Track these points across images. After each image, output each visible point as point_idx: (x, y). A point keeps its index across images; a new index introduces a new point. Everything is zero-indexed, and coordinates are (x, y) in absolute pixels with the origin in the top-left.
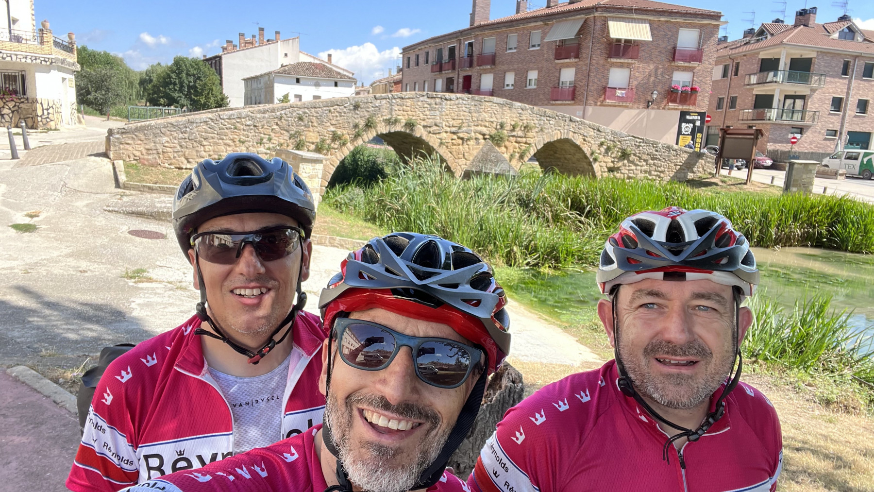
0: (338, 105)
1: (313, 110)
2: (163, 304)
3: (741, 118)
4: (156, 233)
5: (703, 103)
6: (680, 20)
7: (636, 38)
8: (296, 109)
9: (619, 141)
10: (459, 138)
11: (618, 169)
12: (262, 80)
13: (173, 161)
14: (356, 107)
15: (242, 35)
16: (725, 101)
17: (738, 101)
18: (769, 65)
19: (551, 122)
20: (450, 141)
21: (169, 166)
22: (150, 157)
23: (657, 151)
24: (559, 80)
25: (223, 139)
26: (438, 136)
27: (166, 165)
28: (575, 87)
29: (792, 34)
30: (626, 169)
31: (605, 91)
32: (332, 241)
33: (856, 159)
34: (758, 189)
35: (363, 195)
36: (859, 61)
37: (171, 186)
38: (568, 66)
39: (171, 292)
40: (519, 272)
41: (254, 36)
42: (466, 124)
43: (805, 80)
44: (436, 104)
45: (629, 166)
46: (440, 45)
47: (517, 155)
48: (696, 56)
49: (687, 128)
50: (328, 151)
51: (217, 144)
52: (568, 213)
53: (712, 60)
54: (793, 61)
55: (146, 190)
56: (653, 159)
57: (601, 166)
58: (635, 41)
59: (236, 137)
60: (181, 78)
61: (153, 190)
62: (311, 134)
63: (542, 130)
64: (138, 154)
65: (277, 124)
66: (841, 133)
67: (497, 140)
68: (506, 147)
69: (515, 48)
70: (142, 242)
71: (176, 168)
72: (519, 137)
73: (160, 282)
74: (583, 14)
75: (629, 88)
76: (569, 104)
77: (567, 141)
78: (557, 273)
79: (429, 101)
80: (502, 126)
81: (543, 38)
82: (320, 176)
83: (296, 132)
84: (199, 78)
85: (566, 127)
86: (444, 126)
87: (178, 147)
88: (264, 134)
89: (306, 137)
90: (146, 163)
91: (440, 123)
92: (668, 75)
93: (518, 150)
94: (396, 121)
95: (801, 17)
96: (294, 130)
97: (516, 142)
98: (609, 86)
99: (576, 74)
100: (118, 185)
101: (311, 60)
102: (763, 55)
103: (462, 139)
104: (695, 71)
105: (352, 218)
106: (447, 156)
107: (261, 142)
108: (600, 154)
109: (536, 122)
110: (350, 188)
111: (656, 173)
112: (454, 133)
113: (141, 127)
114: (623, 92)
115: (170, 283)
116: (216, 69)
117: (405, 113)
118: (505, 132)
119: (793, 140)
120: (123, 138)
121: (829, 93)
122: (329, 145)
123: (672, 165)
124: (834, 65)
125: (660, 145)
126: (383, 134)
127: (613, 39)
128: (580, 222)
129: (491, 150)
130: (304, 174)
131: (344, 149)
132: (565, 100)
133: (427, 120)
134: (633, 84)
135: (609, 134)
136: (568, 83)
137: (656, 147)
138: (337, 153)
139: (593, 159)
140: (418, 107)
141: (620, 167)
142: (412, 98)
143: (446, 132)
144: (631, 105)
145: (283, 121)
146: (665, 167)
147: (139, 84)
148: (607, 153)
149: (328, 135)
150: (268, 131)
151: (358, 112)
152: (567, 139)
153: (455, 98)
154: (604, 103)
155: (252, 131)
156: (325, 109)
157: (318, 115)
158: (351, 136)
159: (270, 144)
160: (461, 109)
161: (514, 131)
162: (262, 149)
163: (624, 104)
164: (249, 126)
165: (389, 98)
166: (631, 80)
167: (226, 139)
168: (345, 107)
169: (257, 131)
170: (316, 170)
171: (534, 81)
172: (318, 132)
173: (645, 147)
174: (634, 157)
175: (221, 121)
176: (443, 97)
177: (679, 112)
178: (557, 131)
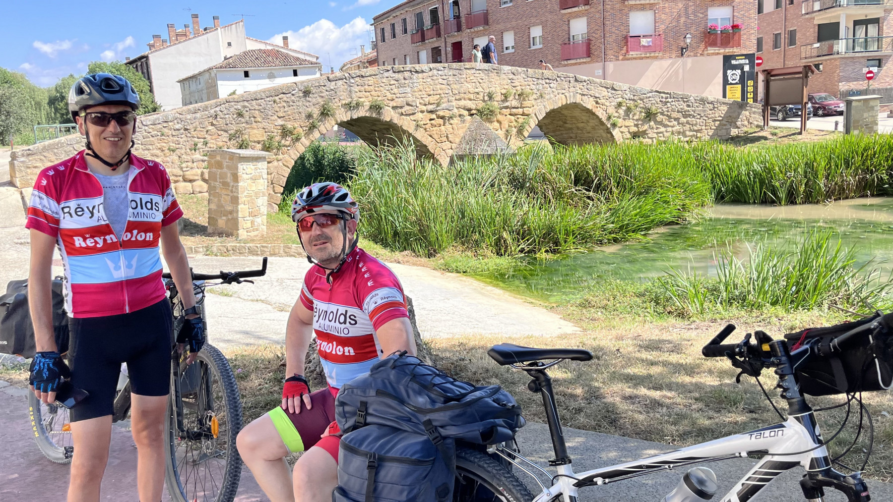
0: (283, 93)
1: (254, 102)
3: (803, 55)
5: (750, 42)
8: (233, 104)
9: (641, 99)
10: (439, 117)
11: (644, 133)
12: (202, 79)
14: (307, 93)
15: (171, 26)
16: (783, 36)
17: (798, 35)
19: (551, 85)
20: (428, 122)
23: (688, 106)
24: (569, 34)
25: (149, 150)
26: (412, 117)
28: (589, 40)
30: (654, 134)
31: (627, 41)
32: (287, 250)
34: (816, 137)
38: (577, 16)
41: (186, 26)
42: (445, 100)
44: (405, 79)
45: (657, 128)
46: (419, 8)
47: (514, 130)
49: (734, 75)
50: (278, 149)
52: (573, 190)
56: (685, 116)
57: (622, 132)
59: (165, 145)
62: (255, 131)
63: (541, 96)
65: (212, 124)
67: (486, 114)
68: (499, 122)
72: (514, 108)
75: (656, 35)
76: (585, 63)
77: (575, 106)
78: (556, 257)
79: (396, 76)
80: (491, 96)
82: (265, 177)
83: (237, 131)
85: (572, 89)
86: (418, 105)
88: (198, 138)
89: (249, 135)
91: (413, 101)
92: (702, 13)
93: (513, 124)
94: (358, 105)
96: (233, 129)
97: (510, 115)
98: (631, 34)
99: (588, 25)
101: (263, 47)
103: (442, 118)
104: (734, 4)
106: (427, 141)
107: (195, 148)
108: (619, 117)
109: (533, 87)
111: (691, 133)
112: (431, 112)
113: (49, 145)
114: (650, 40)
116: (143, 73)
117: (368, 93)
118: (496, 103)
119: (868, 75)
120: (30, 161)
122: (279, 142)
123: (710, 121)
125: (692, 98)
126: (344, 122)
128: (589, 198)
129: (479, 127)
130: (245, 176)
131: (298, 145)
132: (580, 58)
133: (397, 99)
134: (661, 29)
135: (627, 92)
136: (580, 36)
137: (687, 102)
138: (291, 151)
139: (611, 124)
140: (383, 85)
141: (646, 130)
142: (375, 75)
143: (422, 112)
144: (661, 54)
145: (219, 119)
146: (701, 124)
147: (48, 103)
148: (628, 116)
149: (276, 131)
150: (202, 133)
151: (310, 99)
152: (575, 103)
153: (428, 69)
154: (627, 56)
155: (183, 136)
156: (268, 99)
157: (261, 107)
158: (304, 129)
159: (207, 149)
160: (437, 81)
161: (507, 101)
162: (197, 156)
163: (652, 55)
164: (178, 130)
165: (346, 78)
166: (657, 25)
167: (153, 149)
168: (293, 95)
169: (189, 135)
170: (259, 171)
171: (538, 38)
172: (264, 128)
173: (673, 103)
174: (661, 116)
175: (143, 127)
176: (413, 70)
177: (721, 58)
178: (561, 95)
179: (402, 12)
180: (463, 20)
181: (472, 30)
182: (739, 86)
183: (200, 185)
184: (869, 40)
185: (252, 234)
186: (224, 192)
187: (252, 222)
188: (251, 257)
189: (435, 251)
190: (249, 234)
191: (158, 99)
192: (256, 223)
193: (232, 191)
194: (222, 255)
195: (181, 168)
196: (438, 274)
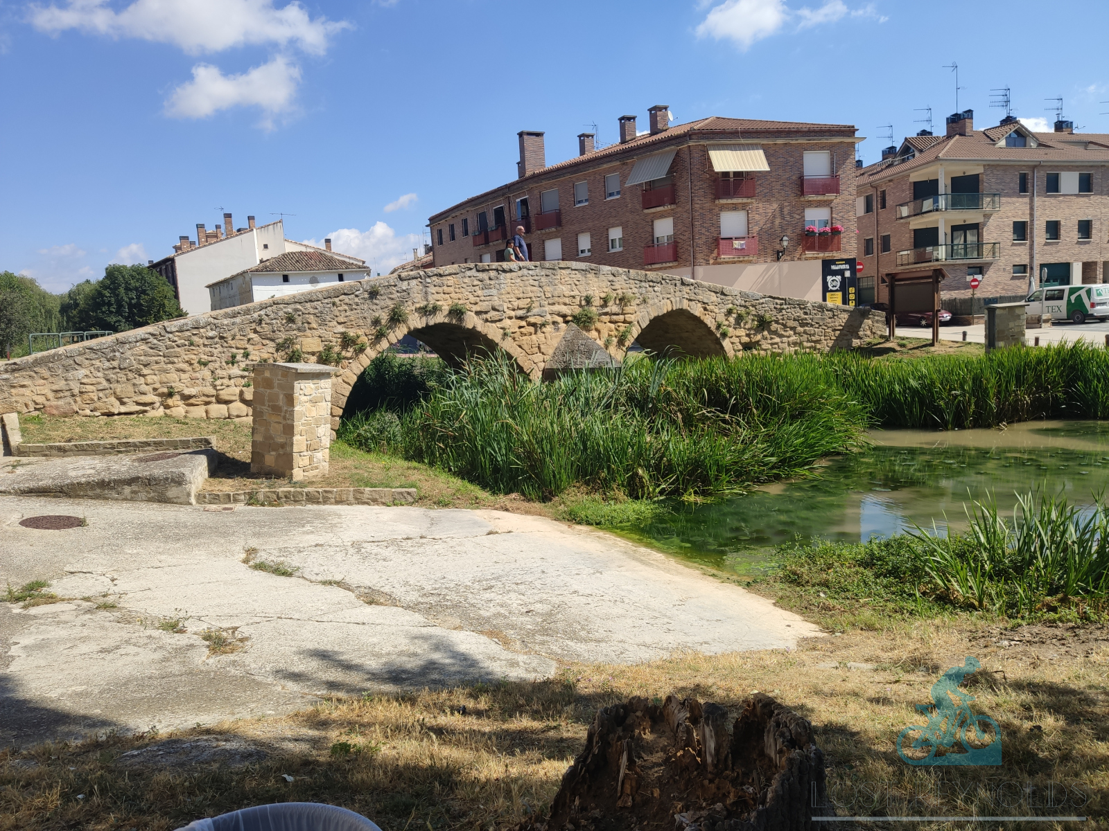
0: (345, 294)
1: (308, 305)
2: (70, 640)
3: (899, 262)
4: (69, 518)
5: (850, 247)
6: (802, 141)
7: (749, 170)
8: (281, 306)
9: (753, 306)
10: (529, 324)
11: (757, 344)
12: (235, 283)
13: (98, 404)
14: (373, 294)
15: (200, 227)
16: (875, 242)
17: (892, 241)
18: (925, 190)
19: (656, 289)
20: (517, 330)
21: (92, 414)
22: (61, 402)
23: (806, 313)
24: (653, 236)
25: (173, 363)
26: (499, 324)
27: (88, 412)
28: (676, 242)
29: (948, 147)
30: (767, 344)
31: (718, 244)
32: (358, 496)
33: (1061, 298)
34: (951, 350)
35: (398, 422)
36: (1038, 172)
37: (95, 442)
38: (662, 216)
39: (88, 616)
40: (652, 506)
41: (218, 227)
42: (537, 304)
43: (975, 203)
44: (490, 279)
45: (771, 338)
46: (481, 208)
47: (615, 340)
48: (831, 185)
49: (834, 281)
50: (337, 362)
51: (166, 371)
52: (704, 411)
53: (853, 189)
54: (955, 181)
55: (54, 452)
56: (802, 325)
57: (732, 343)
58: (748, 173)
59: (194, 357)
60: (118, 295)
61: (65, 451)
62: (309, 340)
63: (644, 301)
64: (40, 399)
65: (255, 331)
66: (1032, 268)
67: (583, 321)
68: (598, 331)
69: (586, 200)
70: (42, 537)
71: (103, 414)
72: (615, 314)
73: (70, 600)
74: (673, 145)
75: (748, 236)
76: (671, 267)
77: (681, 313)
78: (709, 500)
79: (480, 275)
80: (588, 300)
81: (623, 182)
82: (329, 398)
83: (286, 340)
84: (144, 292)
85: (678, 294)
86: (506, 310)
87: (105, 384)
88: (237, 348)
89: (302, 345)
90: (55, 412)
91: (500, 305)
92: (799, 215)
93: (614, 333)
94: (435, 309)
95: (954, 125)
96: (281, 337)
97: (610, 322)
98: (723, 236)
99: (675, 226)
100: (8, 451)
102: (916, 177)
103: (534, 325)
104: (832, 205)
105: (386, 457)
106: (516, 352)
107: (233, 361)
108: (729, 326)
109: (635, 290)
110: (378, 415)
111: (810, 344)
112: (521, 318)
113: (42, 359)
114: (742, 242)
115: (87, 599)
116: (167, 277)
117: (447, 296)
118: (594, 308)
119: (973, 284)
120: (15, 378)
121: (1008, 217)
122: (339, 354)
123: (830, 330)
124: (1008, 180)
125: (809, 304)
126: (418, 331)
127: (717, 173)
128: (724, 421)
129: (576, 336)
130: (303, 398)
131: (362, 357)
132: (666, 262)
133: (480, 303)
134: (754, 231)
135: (738, 297)
136: (666, 238)
137: (804, 308)
138: (352, 365)
139: (721, 334)
140: (464, 286)
141: (759, 341)
142: (455, 274)
143: (510, 318)
144: (755, 258)
145: (264, 325)
146: (820, 334)
147: (60, 311)
148: (739, 324)
149: (335, 340)
150: (242, 342)
151: (377, 302)
152: (682, 309)
153: (517, 268)
154: (719, 260)
155: (217, 346)
156: (326, 301)
157: (317, 311)
158: (370, 337)
159: (248, 362)
160: (527, 282)
161: (607, 306)
162: (235, 371)
163: (746, 259)
164: (212, 338)
165: (420, 277)
166: (750, 226)
167: (179, 362)
168: (357, 296)
169: (225, 344)
170: (320, 391)
171: (617, 241)
172: (320, 337)
173: (789, 310)
174: (776, 325)
175: (167, 335)
176: (499, 268)
177: (819, 263)
178: (666, 300)
179: (462, 212)
180: (533, 220)
181: (543, 231)
182: (840, 294)
183: (239, 407)
184: (968, 246)
185: (311, 473)
186: (274, 419)
187: (311, 458)
188: (310, 507)
189: (551, 493)
190: (305, 474)
191: (184, 305)
192: (315, 460)
193: (285, 418)
194: (271, 504)
195: (215, 387)
196: (563, 526)
